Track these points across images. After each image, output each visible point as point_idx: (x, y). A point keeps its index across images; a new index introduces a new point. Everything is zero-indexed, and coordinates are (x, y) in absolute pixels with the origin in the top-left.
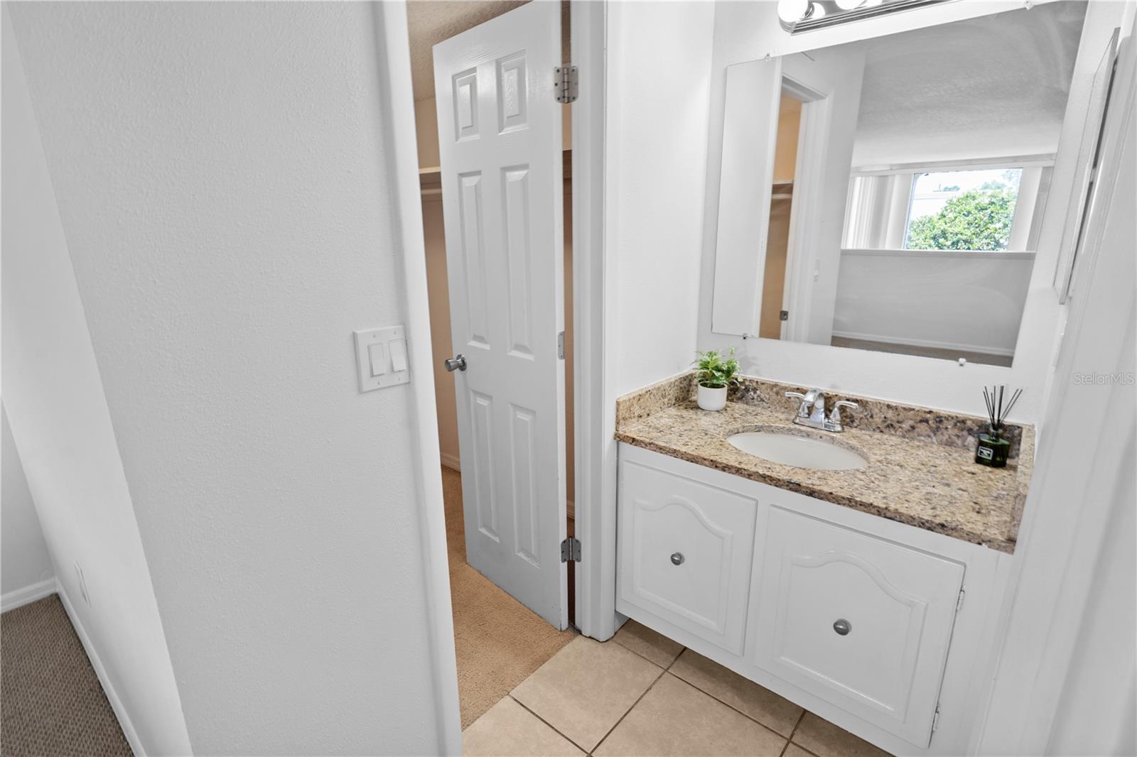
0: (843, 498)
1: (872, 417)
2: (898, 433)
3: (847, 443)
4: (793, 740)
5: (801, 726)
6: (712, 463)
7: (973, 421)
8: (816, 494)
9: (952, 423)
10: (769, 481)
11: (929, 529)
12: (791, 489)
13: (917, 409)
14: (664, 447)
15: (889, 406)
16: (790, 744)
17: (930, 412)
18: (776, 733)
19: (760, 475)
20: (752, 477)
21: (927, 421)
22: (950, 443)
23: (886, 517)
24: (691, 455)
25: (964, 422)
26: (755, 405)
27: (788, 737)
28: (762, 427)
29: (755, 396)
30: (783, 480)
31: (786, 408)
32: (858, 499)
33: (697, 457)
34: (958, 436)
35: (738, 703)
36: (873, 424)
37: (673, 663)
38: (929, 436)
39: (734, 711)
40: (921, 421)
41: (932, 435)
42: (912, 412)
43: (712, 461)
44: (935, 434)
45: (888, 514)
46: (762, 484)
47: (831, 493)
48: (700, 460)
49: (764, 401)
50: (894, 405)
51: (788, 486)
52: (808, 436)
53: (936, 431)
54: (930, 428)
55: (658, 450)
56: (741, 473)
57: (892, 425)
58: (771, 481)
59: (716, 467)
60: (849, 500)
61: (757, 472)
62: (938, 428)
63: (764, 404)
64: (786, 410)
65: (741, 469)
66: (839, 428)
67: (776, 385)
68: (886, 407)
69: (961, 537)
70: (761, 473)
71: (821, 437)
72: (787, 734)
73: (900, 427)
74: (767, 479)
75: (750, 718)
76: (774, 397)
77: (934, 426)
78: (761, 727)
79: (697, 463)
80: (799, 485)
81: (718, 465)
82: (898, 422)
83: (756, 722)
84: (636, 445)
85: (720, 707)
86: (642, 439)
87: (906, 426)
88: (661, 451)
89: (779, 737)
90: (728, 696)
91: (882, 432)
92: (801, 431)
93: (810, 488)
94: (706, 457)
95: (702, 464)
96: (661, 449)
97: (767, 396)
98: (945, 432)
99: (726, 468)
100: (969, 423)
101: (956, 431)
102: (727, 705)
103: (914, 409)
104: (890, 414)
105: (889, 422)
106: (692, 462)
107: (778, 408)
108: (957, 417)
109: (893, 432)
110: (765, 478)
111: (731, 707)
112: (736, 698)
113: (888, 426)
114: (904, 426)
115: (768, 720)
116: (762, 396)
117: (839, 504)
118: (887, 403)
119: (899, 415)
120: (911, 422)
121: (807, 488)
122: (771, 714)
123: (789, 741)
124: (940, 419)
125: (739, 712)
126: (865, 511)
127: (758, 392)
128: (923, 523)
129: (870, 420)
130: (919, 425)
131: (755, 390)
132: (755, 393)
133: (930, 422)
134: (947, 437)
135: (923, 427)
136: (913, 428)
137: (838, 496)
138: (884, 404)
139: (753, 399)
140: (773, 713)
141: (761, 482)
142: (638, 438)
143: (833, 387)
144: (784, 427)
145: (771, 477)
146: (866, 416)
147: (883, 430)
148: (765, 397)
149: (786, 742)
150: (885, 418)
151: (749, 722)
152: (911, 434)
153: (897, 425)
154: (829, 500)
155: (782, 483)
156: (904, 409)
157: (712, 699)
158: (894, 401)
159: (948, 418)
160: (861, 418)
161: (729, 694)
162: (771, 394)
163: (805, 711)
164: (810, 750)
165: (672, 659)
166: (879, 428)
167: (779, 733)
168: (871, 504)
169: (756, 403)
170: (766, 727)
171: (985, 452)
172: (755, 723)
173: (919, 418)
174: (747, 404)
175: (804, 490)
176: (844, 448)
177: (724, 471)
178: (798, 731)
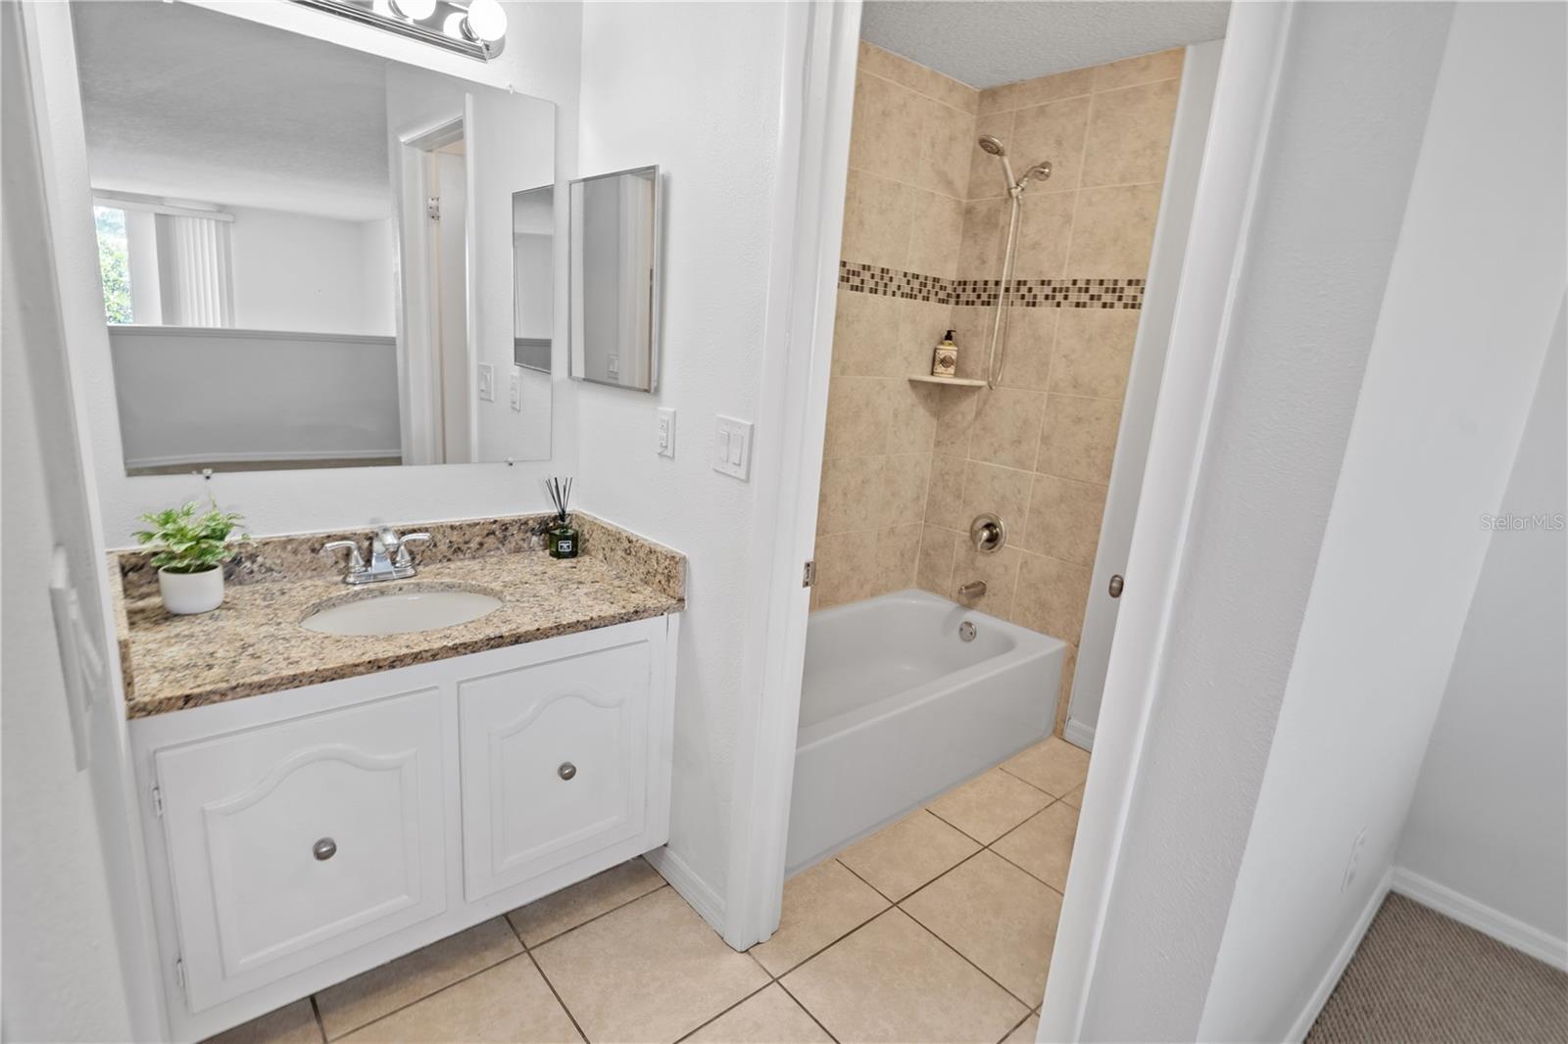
0: (551, 629)
1: (435, 545)
2: (467, 555)
3: (442, 583)
4: (528, 947)
5: (519, 930)
6: (370, 665)
7: (534, 520)
8: (522, 639)
9: (516, 527)
10: (463, 651)
11: (628, 621)
12: (492, 647)
13: (482, 522)
14: (266, 681)
15: (452, 527)
16: (532, 952)
17: (495, 522)
18: (512, 958)
19: (450, 648)
20: (439, 656)
21: (493, 533)
22: (518, 550)
23: (592, 628)
24: (328, 670)
25: (526, 523)
26: (257, 582)
27: (523, 949)
28: (320, 604)
29: (255, 567)
30: (482, 640)
31: (314, 570)
32: (565, 623)
33: (341, 668)
34: (523, 540)
35: (446, 977)
36: (438, 554)
37: (322, 1029)
38: (498, 549)
39: (456, 987)
40: (488, 535)
41: (500, 546)
42: (478, 527)
43: (370, 662)
44: (504, 545)
45: (594, 624)
46: (454, 658)
47: (538, 629)
48: (347, 671)
49: (272, 570)
50: (458, 524)
51: (488, 644)
52: (382, 593)
53: (503, 541)
54: (498, 539)
55: (255, 691)
56: (422, 658)
57: (459, 548)
58: (465, 648)
59: (379, 667)
60: (557, 627)
61: (445, 646)
62: (505, 537)
63: (275, 574)
64: (315, 573)
65: (420, 652)
66: (410, 571)
67: (290, 541)
68: (449, 530)
69: (650, 616)
70: (450, 645)
71: (400, 589)
72: (519, 948)
73: (469, 548)
74: (459, 649)
75: (475, 975)
76: (291, 558)
77: (501, 536)
78: (493, 969)
79: (342, 677)
80: (501, 637)
81: (381, 664)
82: (466, 543)
83: (486, 970)
84: (195, 705)
85: (439, 1000)
86: (209, 688)
87: (474, 545)
88: (263, 689)
89: (517, 958)
90: (430, 982)
91: (449, 560)
92: (371, 591)
93: (515, 635)
94: (357, 662)
95: (353, 674)
96: (261, 687)
97: (278, 561)
98: (512, 540)
99: (395, 663)
100: (531, 522)
101: (521, 535)
102: (442, 990)
103: (478, 524)
104: (455, 537)
105: (456, 546)
106: (333, 679)
107: (301, 574)
108: (520, 520)
109: (462, 557)
110: (456, 650)
111: (445, 988)
112: (439, 974)
113: (455, 551)
114: (472, 545)
115: (491, 957)
116: (268, 563)
117: (548, 637)
118: (449, 524)
119: (464, 534)
120: (478, 539)
121: (511, 635)
122: (486, 949)
123: (528, 951)
124: (505, 527)
125: (459, 982)
126: (574, 632)
127: (260, 559)
128: (622, 618)
129: (434, 550)
130: (486, 539)
131: (252, 557)
132: (253, 562)
133: (497, 533)
134: (514, 544)
135: (491, 540)
136: (481, 544)
137: (545, 629)
138: (447, 526)
139: (252, 572)
140: (486, 947)
141: (451, 657)
142: (197, 691)
143: (373, 521)
144: (348, 594)
145: (465, 644)
146: (428, 547)
147: (451, 557)
148: (274, 563)
149: (526, 954)
150: (451, 542)
151: (480, 978)
152: (480, 552)
153: (464, 547)
154: (536, 639)
155: (481, 644)
156: (469, 525)
157: (421, 1004)
158: (455, 520)
159: (513, 522)
160: (423, 552)
161: (429, 980)
162: (284, 555)
163: (506, 916)
164: (549, 938)
165: (314, 1025)
166: (445, 557)
167: (512, 955)
168: (578, 621)
169: (259, 577)
170: (498, 964)
171: (565, 545)
172: (486, 973)
173: (486, 532)
174: (241, 583)
175: (508, 640)
176: (437, 591)
177: (394, 667)
178: (523, 936)
